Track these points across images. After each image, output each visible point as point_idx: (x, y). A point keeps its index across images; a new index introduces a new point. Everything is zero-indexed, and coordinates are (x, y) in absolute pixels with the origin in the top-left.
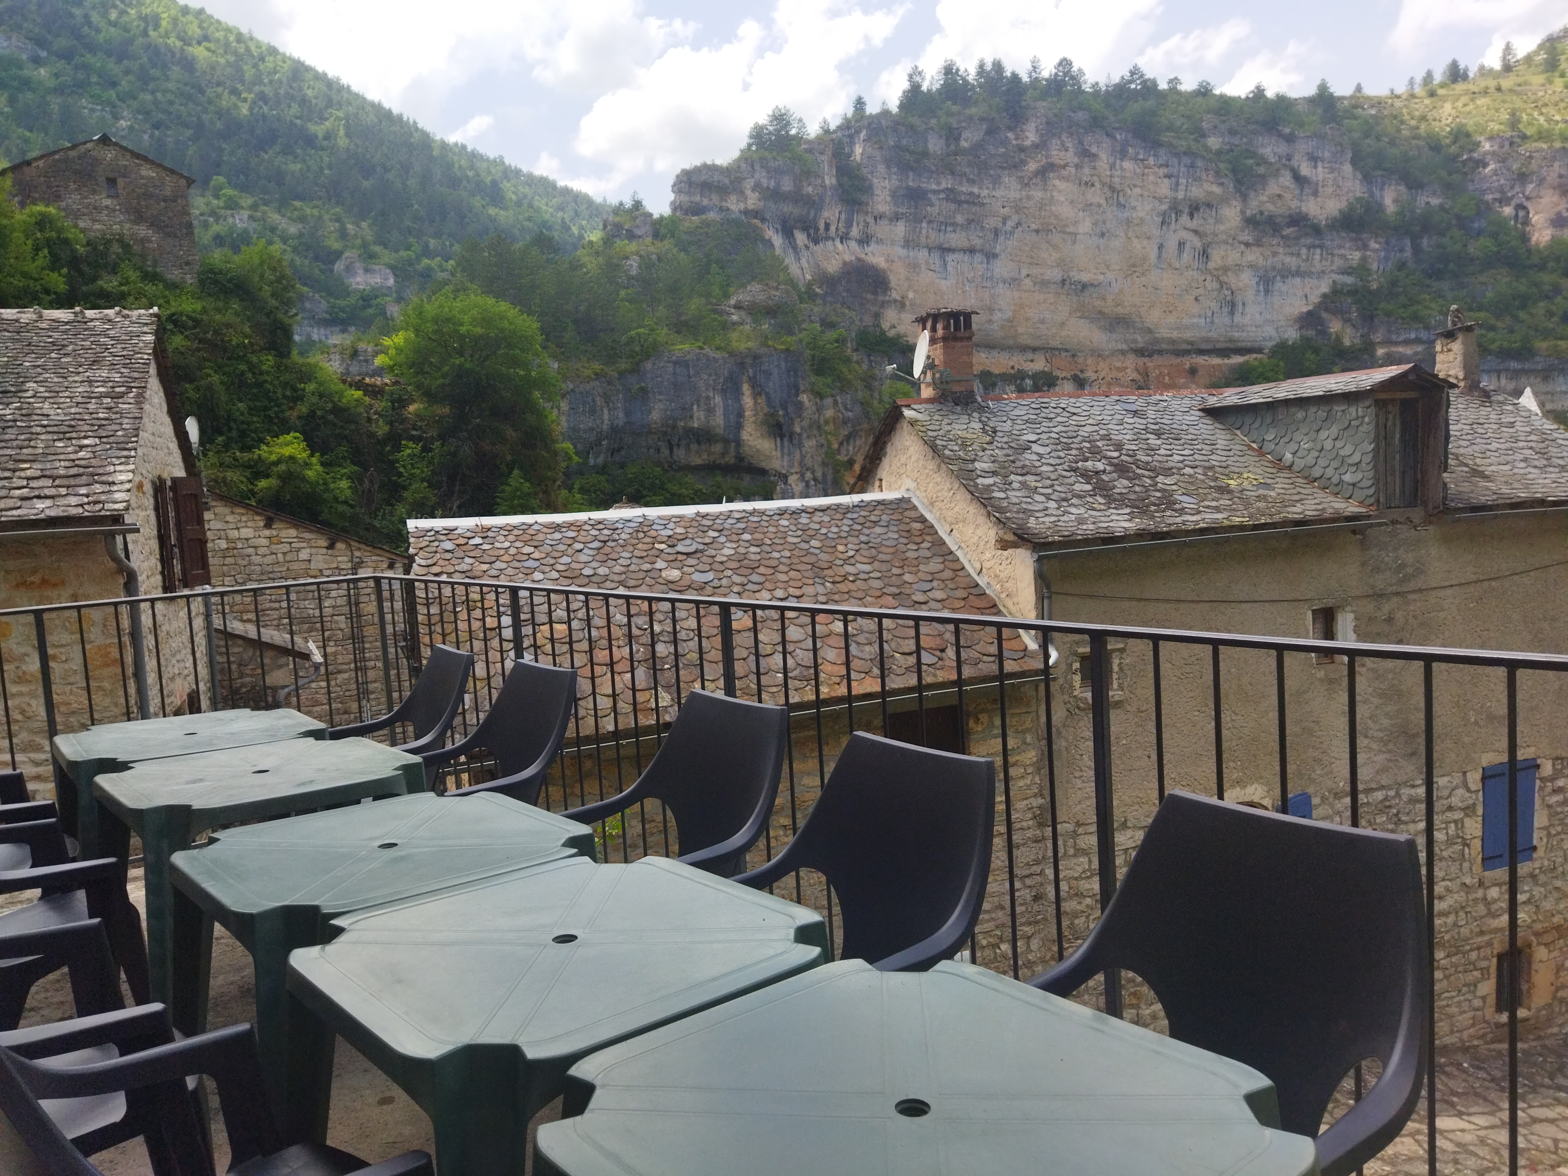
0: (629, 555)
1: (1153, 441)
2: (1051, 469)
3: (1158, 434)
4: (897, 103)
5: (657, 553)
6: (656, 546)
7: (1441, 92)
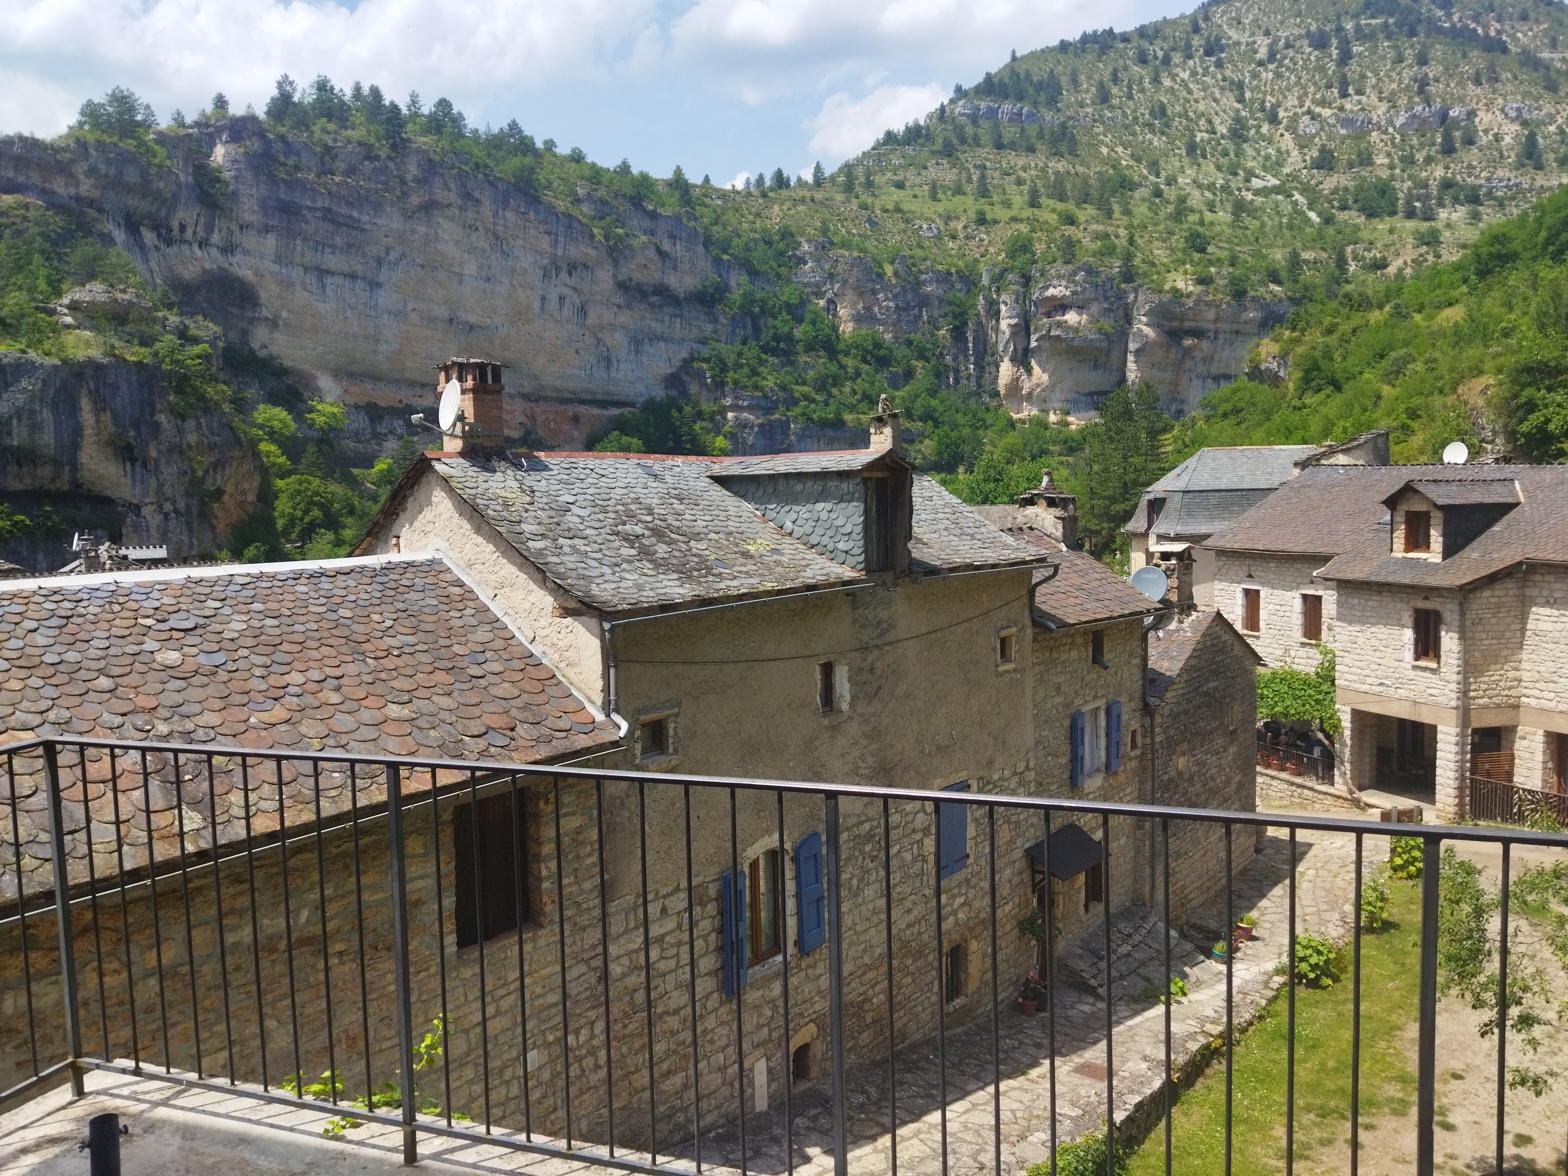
0: (106, 634)
1: (678, 506)
2: (595, 532)
3: (681, 500)
4: (266, 109)
5: (144, 630)
6: (140, 621)
7: (771, 194)
